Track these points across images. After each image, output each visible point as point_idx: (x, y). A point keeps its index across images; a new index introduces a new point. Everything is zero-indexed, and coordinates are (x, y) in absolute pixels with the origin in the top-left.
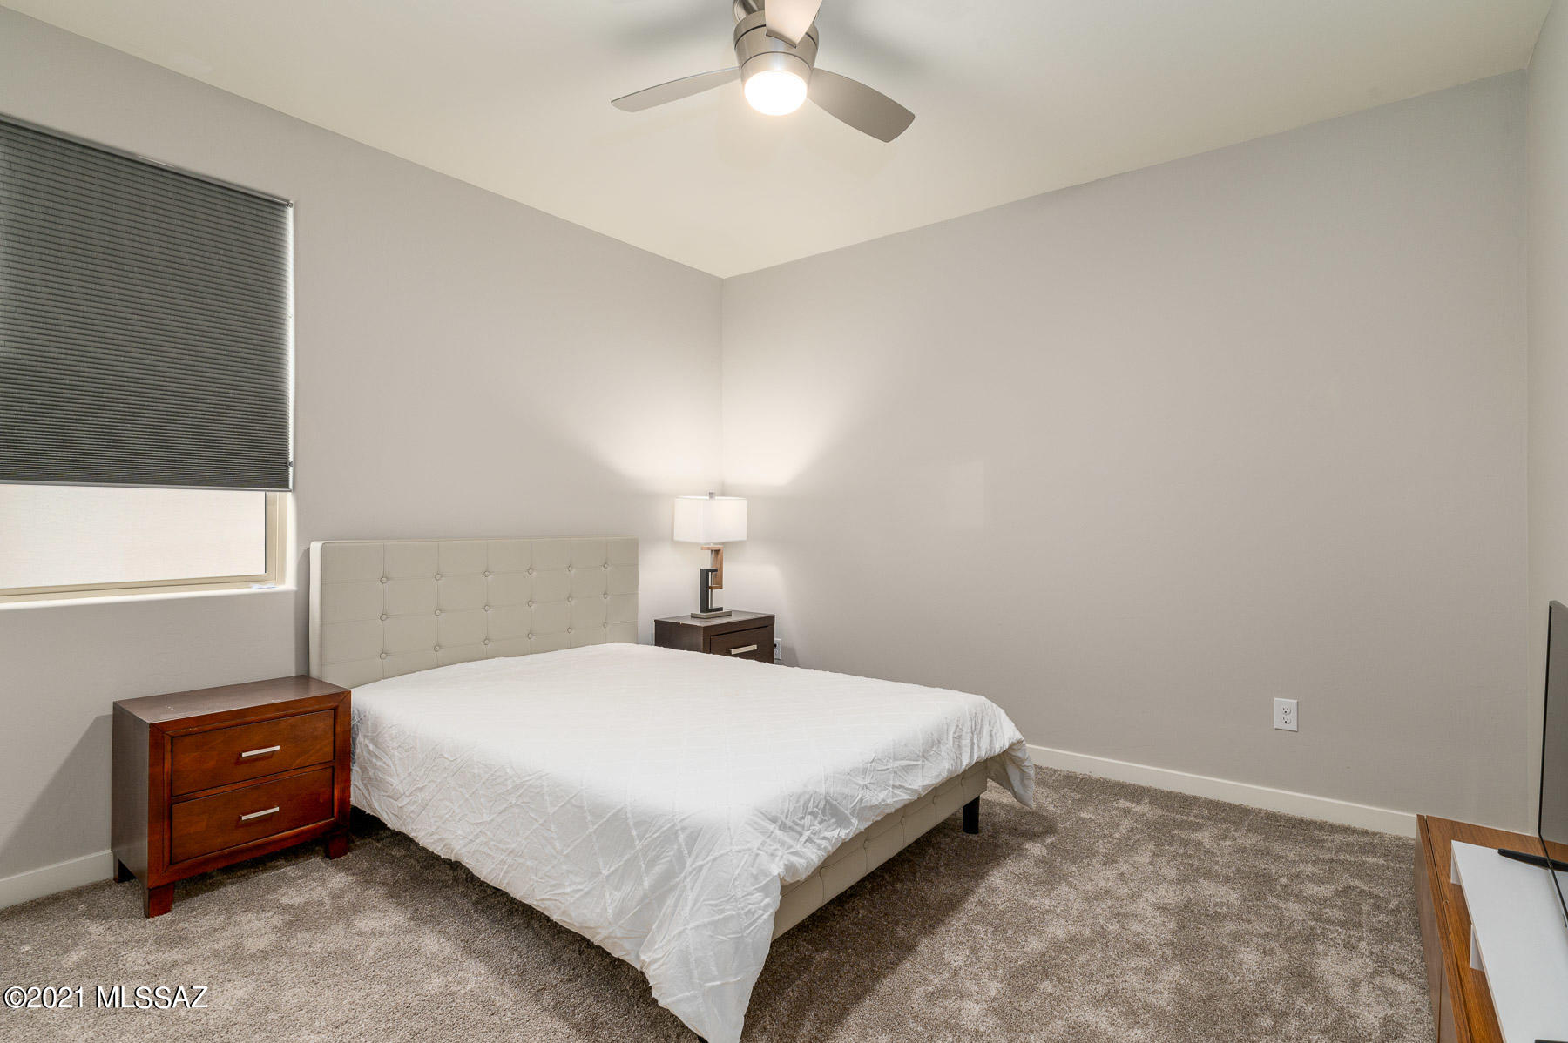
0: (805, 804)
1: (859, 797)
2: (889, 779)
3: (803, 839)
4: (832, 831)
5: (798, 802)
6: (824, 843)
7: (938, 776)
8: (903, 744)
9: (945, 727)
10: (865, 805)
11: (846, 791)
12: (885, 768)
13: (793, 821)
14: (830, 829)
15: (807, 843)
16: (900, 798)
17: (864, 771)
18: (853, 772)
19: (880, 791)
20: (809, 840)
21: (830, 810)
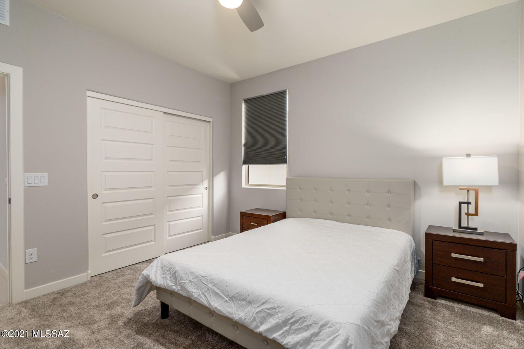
0: (170, 268)
1: (185, 282)
2: (203, 289)
3: (163, 276)
4: (172, 283)
5: (170, 265)
6: (165, 283)
7: (230, 313)
8: (226, 284)
9: (263, 301)
10: (185, 286)
11: (183, 275)
12: (206, 284)
13: (164, 269)
14: (172, 282)
15: (162, 278)
16: (202, 300)
17: (196, 277)
18: (192, 273)
19: (195, 289)
20: (163, 277)
21: (175, 276)
